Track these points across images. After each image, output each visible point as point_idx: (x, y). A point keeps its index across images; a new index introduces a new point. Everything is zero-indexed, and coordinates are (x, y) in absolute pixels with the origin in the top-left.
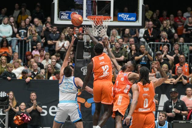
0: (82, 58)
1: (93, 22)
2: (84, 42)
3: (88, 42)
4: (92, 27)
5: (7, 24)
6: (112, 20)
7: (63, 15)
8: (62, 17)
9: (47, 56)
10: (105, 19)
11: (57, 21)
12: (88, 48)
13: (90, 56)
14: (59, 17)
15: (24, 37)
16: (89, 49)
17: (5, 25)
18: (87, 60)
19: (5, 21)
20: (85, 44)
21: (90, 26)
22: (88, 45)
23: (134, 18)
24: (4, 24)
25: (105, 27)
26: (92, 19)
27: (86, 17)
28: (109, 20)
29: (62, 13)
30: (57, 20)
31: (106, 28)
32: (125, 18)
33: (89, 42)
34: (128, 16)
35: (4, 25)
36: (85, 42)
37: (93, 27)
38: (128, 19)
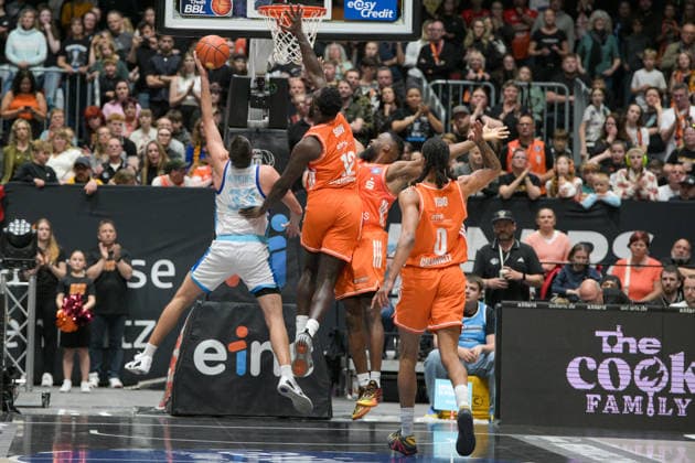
0: (245, 125)
1: (275, 23)
2: (250, 79)
3: (260, 80)
4: (271, 38)
5: (31, 28)
6: (329, 16)
7: (189, 3)
8: (186, 8)
9: (144, 118)
10: (308, 14)
11: (173, 21)
12: (260, 95)
13: (267, 119)
14: (177, 8)
15: (81, 66)
16: (265, 98)
17: (28, 32)
18: (257, 130)
19: (25, 19)
20: (252, 85)
21: (266, 35)
22: (260, 88)
23: (391, 12)
24: (24, 28)
26: (273, 14)
27: (256, 8)
28: (321, 18)
30: (174, 17)
31: (311, 39)
32: (366, 13)
33: (263, 79)
34: (372, 7)
35: (22, 31)
36: (253, 78)
37: (275, 36)
38: (375, 14)
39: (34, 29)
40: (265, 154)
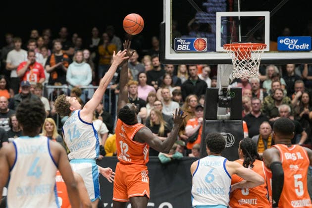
0: (216, 118)
1: (234, 54)
2: (218, 90)
3: (224, 90)
4: (232, 64)
5: (81, 62)
6: (268, 49)
7: (180, 44)
8: (178, 47)
10: (254, 48)
11: (170, 55)
12: (225, 99)
13: (229, 114)
14: (173, 48)
16: (228, 101)
17: (80, 64)
18: (223, 121)
19: (77, 57)
20: (219, 93)
21: (229, 62)
22: (225, 95)
23: (308, 45)
24: (77, 62)
25: (255, 63)
26: (232, 49)
27: (222, 46)
28: (263, 50)
29: (178, 41)
30: (171, 53)
31: (257, 64)
32: (291, 46)
33: (226, 89)
34: (296, 42)
35: (76, 64)
36: (220, 88)
37: (234, 63)
38: (297, 47)
39: (84, 63)
40: (228, 135)
